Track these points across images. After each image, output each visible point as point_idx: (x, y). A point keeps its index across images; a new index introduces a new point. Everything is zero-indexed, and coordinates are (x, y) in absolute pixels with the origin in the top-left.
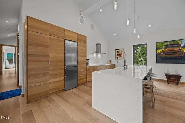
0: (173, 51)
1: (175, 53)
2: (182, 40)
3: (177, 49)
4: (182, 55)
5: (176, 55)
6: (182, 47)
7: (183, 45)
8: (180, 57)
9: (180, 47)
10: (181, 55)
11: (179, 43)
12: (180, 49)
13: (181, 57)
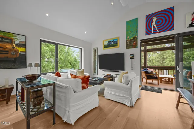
0: (2, 48)
1: (7, 52)
2: (17, 35)
3: (9, 46)
4: (17, 56)
5: (9, 56)
6: (16, 45)
7: (17, 42)
8: (13, 59)
9: (14, 45)
10: (14, 57)
11: (13, 38)
12: (14, 48)
13: (15, 59)
